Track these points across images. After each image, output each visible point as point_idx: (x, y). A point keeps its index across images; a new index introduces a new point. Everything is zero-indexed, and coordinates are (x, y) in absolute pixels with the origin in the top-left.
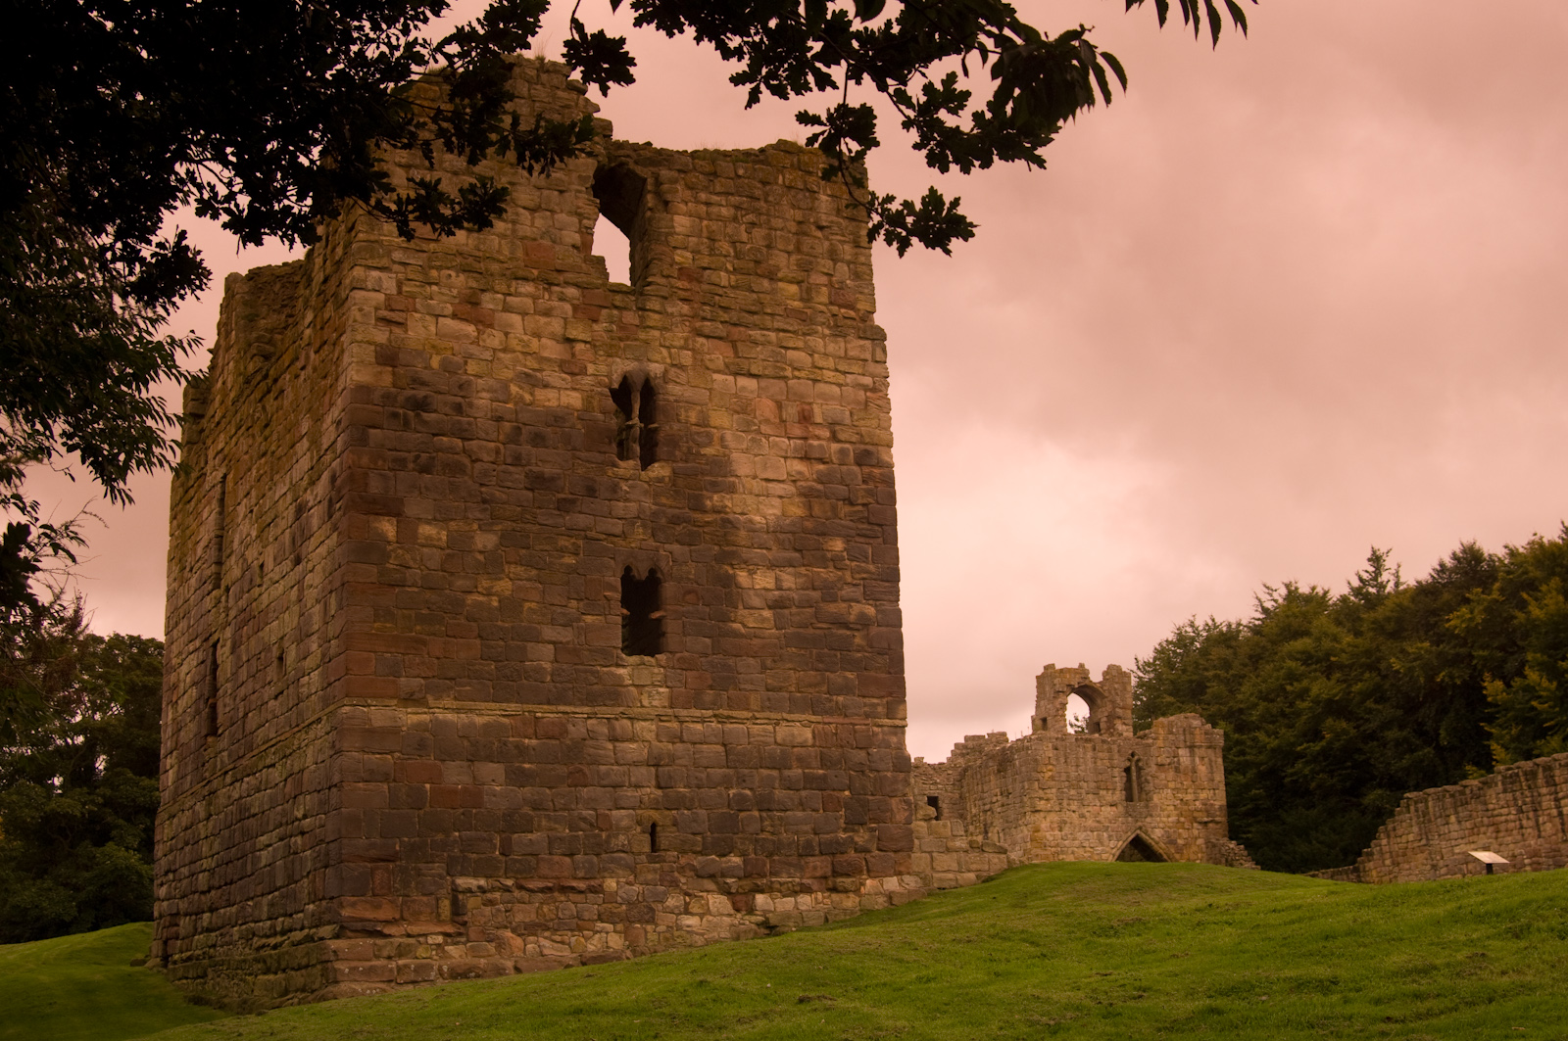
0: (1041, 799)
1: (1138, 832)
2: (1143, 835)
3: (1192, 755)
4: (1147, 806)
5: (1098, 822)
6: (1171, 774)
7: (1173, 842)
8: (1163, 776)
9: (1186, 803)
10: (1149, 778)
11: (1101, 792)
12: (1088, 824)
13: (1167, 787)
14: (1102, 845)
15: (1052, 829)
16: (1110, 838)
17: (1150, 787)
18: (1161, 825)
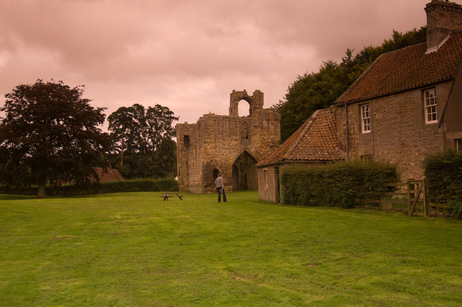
0: (208, 138)
1: (245, 149)
2: (247, 151)
3: (268, 123)
4: (249, 141)
5: (230, 146)
6: (259, 129)
7: (259, 153)
8: (256, 130)
9: (265, 139)
10: (251, 131)
11: (232, 136)
12: (225, 147)
13: (257, 134)
14: (231, 154)
15: (212, 149)
16: (234, 152)
17: (251, 134)
18: (254, 147)
